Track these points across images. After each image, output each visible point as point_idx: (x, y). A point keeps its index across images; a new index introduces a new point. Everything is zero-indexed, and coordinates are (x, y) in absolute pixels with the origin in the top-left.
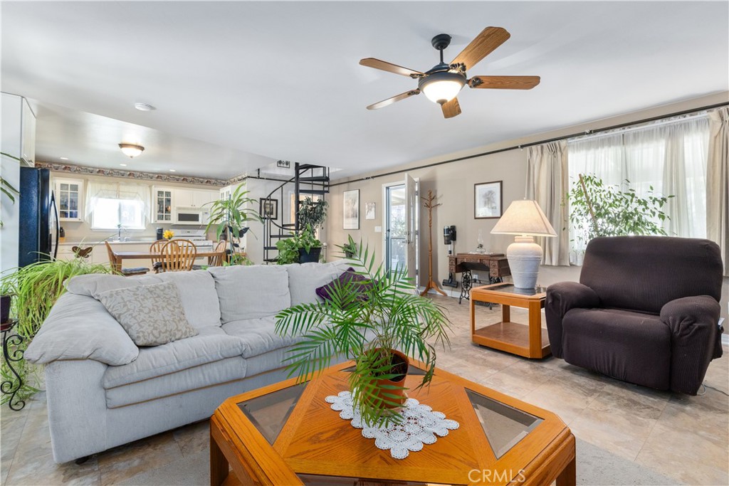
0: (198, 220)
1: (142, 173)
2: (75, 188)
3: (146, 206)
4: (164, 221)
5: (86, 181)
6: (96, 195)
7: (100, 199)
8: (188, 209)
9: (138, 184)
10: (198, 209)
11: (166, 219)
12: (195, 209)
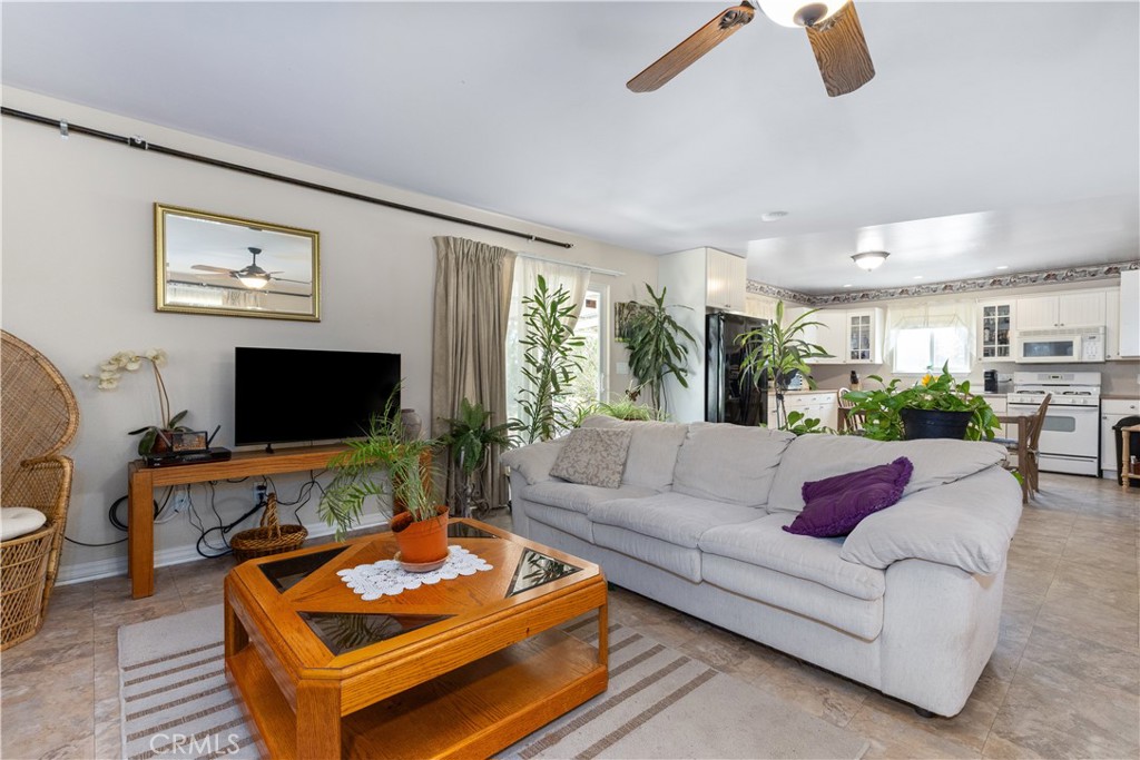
0: (1071, 354)
1: (964, 281)
2: (866, 319)
3: (970, 334)
4: (997, 358)
5: (885, 308)
6: (897, 325)
7: (902, 331)
8: (1046, 333)
9: (958, 301)
10: (1071, 332)
11: (1000, 354)
12: (1063, 332)
